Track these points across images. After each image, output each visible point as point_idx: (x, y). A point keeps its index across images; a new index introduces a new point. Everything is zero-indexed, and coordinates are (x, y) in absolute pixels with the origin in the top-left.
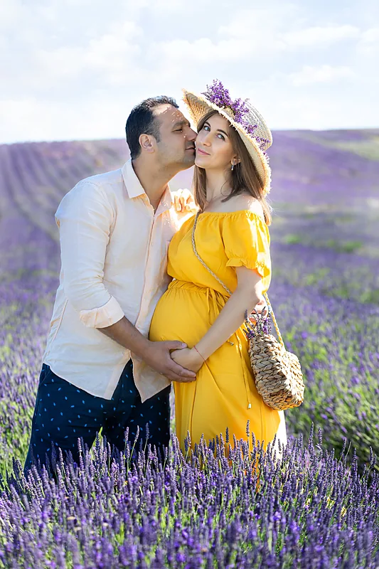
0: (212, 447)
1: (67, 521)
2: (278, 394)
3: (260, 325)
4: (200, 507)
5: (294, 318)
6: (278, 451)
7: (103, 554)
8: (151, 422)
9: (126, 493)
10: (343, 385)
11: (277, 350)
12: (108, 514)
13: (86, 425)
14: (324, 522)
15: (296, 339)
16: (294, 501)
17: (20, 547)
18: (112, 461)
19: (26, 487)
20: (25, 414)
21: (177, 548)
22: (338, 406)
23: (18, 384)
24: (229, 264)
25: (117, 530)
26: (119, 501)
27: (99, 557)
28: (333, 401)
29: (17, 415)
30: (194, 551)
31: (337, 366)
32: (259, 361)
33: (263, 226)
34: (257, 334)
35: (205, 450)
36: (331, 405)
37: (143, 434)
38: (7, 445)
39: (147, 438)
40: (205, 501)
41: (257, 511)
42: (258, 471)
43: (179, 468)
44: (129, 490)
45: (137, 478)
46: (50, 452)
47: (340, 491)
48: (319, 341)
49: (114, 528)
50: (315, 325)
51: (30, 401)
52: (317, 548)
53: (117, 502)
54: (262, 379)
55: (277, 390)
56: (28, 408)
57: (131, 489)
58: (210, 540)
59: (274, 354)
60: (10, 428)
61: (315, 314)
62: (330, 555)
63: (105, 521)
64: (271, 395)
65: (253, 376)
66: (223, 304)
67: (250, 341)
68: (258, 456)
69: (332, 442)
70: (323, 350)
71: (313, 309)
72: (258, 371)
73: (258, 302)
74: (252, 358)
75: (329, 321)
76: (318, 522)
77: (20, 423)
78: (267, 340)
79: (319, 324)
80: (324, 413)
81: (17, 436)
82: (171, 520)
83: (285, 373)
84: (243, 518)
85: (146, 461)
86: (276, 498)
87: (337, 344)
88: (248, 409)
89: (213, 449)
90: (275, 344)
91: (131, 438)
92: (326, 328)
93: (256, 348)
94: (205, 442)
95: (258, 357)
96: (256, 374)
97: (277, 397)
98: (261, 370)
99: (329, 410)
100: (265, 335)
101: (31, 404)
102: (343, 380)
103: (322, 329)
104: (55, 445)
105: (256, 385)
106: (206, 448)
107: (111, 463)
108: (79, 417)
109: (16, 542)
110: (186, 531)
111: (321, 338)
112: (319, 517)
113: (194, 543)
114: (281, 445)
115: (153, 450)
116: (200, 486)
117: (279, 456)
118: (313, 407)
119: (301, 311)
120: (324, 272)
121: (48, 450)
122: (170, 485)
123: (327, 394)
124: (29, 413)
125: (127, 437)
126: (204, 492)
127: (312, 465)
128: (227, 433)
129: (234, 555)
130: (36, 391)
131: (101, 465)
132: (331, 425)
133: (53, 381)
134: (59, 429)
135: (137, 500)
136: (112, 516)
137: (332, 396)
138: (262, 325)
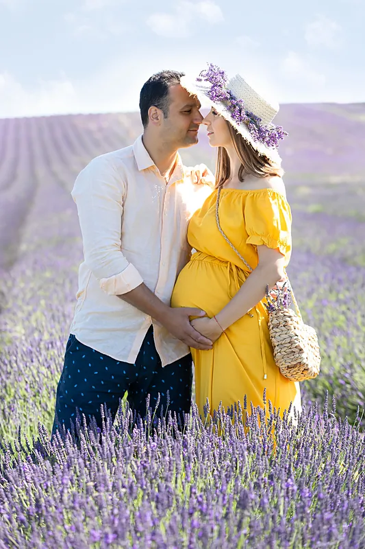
0: (230, 413)
1: (87, 486)
2: (295, 366)
3: (281, 300)
4: (216, 472)
5: (315, 286)
6: (294, 418)
7: (120, 519)
8: (172, 388)
9: (145, 459)
10: (360, 351)
11: (295, 324)
12: (127, 480)
13: (109, 391)
14: (335, 490)
15: (315, 306)
16: (307, 468)
17: (42, 511)
18: (134, 427)
19: (51, 452)
20: (52, 380)
21: (191, 514)
22: (356, 372)
23: (48, 349)
24: (249, 241)
25: (134, 495)
26: (138, 467)
27: (117, 522)
28: (351, 366)
29: (46, 380)
30: (207, 517)
31: (355, 332)
32: (278, 334)
33: (285, 205)
34: (277, 308)
35: (224, 416)
36: (349, 371)
37: (163, 400)
38: (36, 409)
39: (168, 405)
40: (222, 468)
41: (271, 477)
42: (275, 437)
43: (198, 434)
44: (148, 456)
45: (156, 444)
46: (75, 416)
47: (351, 458)
48: (338, 308)
49: (131, 494)
50: (334, 293)
51: (58, 367)
52: (327, 516)
53: (136, 468)
54: (280, 352)
55: (295, 363)
56: (56, 373)
57: (150, 455)
58: (224, 506)
59: (293, 328)
60: (39, 392)
61: (335, 281)
62: (339, 522)
63: (123, 487)
64: (288, 367)
65: (272, 348)
66: (244, 279)
67: (270, 315)
68: (274, 422)
69: (350, 406)
70: (342, 318)
71: (333, 278)
72: (276, 344)
73: (279, 279)
74: (272, 331)
75: (348, 289)
76: (329, 488)
77: (48, 387)
78: (286, 314)
79: (338, 292)
80: (342, 379)
81: (45, 400)
82: (187, 487)
83: (302, 347)
84: (257, 486)
85: (167, 427)
86: (290, 465)
87: (355, 312)
88: (263, 379)
89: (231, 416)
90: (293, 318)
91: (153, 403)
92: (345, 296)
93: (275, 322)
94: (223, 408)
95: (277, 330)
96: (275, 347)
97: (295, 369)
98: (280, 343)
99: (347, 376)
100: (285, 309)
101: (59, 370)
102: (361, 347)
103: (341, 296)
104: (79, 410)
105: (274, 357)
106: (225, 415)
107: (133, 429)
108: (102, 383)
109: (38, 506)
110: (201, 496)
111: (340, 305)
112: (331, 483)
113: (207, 509)
114: (297, 412)
115: (173, 416)
116: (217, 451)
117: (295, 423)
118: (332, 373)
119: (322, 279)
120: (345, 241)
121: (73, 415)
122: (187, 452)
123: (345, 360)
124: (56, 378)
125: (148, 404)
126: (220, 459)
127: (326, 432)
128: (245, 399)
129: (246, 521)
130: (64, 356)
131: (123, 431)
132: (349, 390)
133: (77, 348)
134: (82, 394)
135: (155, 466)
136: (131, 481)
137: (349, 362)
138: (283, 299)
